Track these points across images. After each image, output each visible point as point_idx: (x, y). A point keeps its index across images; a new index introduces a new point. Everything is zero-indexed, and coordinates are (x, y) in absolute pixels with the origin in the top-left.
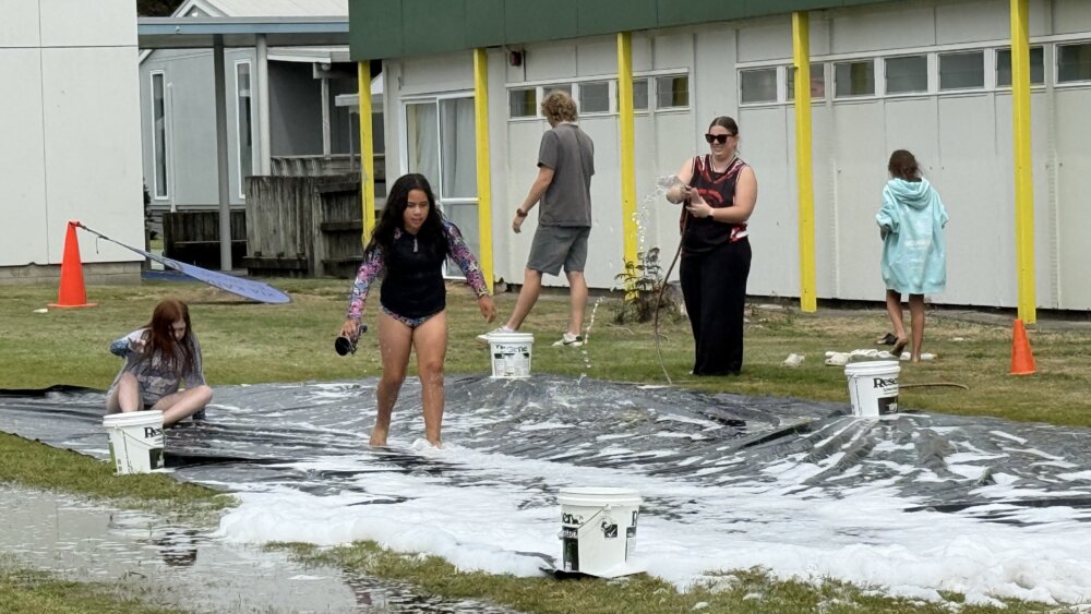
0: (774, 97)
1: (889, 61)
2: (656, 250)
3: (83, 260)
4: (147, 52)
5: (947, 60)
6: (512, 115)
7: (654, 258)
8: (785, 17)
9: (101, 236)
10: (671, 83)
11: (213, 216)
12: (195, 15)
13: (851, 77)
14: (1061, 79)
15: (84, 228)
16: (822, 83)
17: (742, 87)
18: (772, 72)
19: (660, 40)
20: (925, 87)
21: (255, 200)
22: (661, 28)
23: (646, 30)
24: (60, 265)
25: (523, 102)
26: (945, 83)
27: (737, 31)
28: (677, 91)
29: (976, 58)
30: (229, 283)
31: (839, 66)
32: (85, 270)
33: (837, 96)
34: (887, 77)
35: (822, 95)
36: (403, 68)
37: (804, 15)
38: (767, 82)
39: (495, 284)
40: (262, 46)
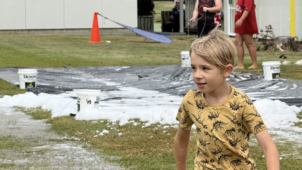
2: (271, 26)
9: (105, 18)
15: (100, 15)
24: (91, 29)
30: (150, 35)
32: (100, 31)
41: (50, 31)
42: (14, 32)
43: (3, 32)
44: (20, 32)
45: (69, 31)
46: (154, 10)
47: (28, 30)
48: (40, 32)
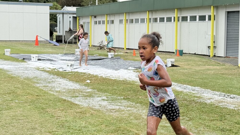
0: (123, 23)
1: (135, 19)
2: (102, 41)
3: (39, 40)
4: (58, 14)
5: (141, 19)
6: (94, 24)
7: (102, 42)
8: (124, 13)
9: (40, 37)
10: (112, 21)
11: (62, 36)
12: (64, 10)
13: (132, 21)
14: (153, 22)
15: (38, 36)
16: (128, 22)
17: (120, 22)
18: (123, 20)
19: (111, 15)
20: (139, 22)
21: (66, 34)
22: (111, 14)
23: (109, 14)
25: (96, 23)
26: (141, 22)
27: (119, 15)
28: (113, 22)
29: (144, 19)
31: (130, 19)
33: (130, 23)
34: (135, 21)
35: (128, 23)
36: (83, 18)
37: (126, 13)
38: (122, 21)
39: (92, 45)
40: (68, 14)
41: (18, 41)
42: (5, 41)
43: (1, 41)
44: (7, 41)
45: (25, 41)
46: (54, 34)
47: (10, 41)
48: (14, 41)
